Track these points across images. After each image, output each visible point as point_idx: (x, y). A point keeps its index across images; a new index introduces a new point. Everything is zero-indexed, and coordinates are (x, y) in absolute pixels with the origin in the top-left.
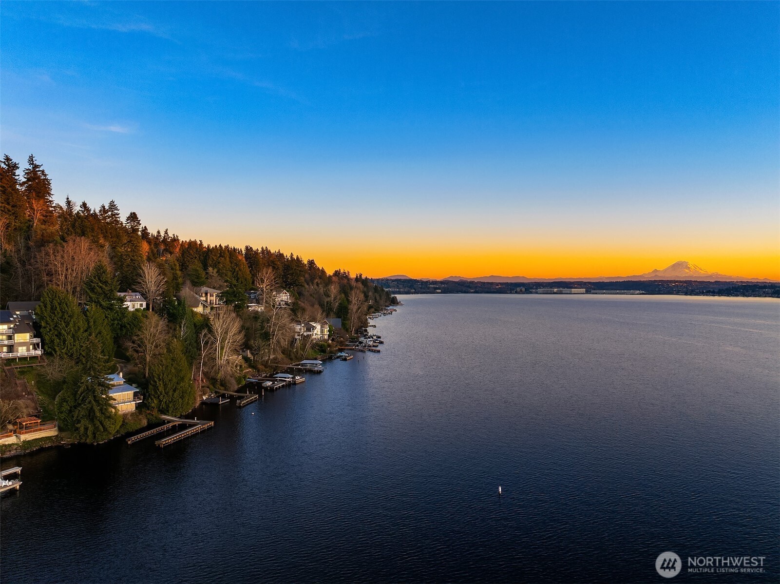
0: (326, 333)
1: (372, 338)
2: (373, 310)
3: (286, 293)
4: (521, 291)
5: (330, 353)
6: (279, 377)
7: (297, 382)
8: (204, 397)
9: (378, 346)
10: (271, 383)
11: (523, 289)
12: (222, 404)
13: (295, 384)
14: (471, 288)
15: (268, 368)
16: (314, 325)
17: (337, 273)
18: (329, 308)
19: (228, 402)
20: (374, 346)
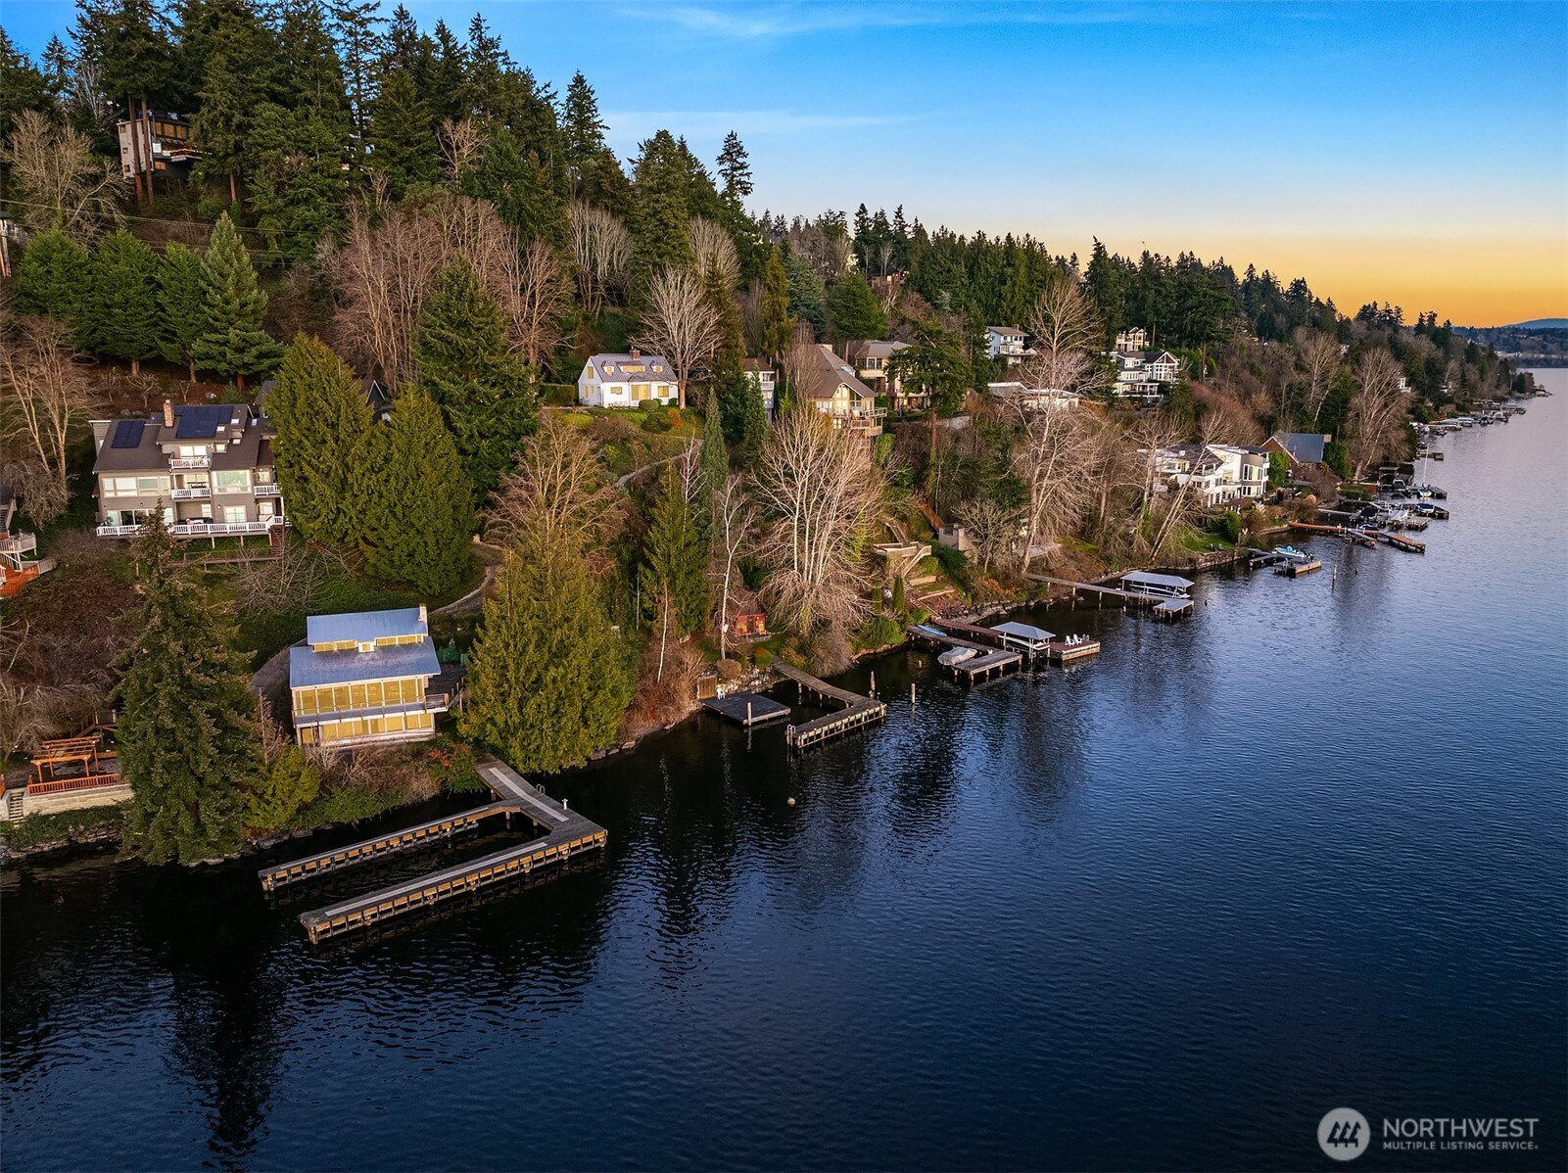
0: (1255, 478)
1: (1419, 496)
2: (1450, 408)
3: (1169, 360)
5: (1248, 545)
6: (1008, 635)
7: (1064, 658)
8: (719, 691)
9: (1424, 527)
10: (971, 653)
12: (754, 724)
13: (1057, 662)
15: (1009, 588)
16: (1219, 454)
17: (1367, 313)
18: (1293, 404)
19: (784, 716)
20: (1412, 528)
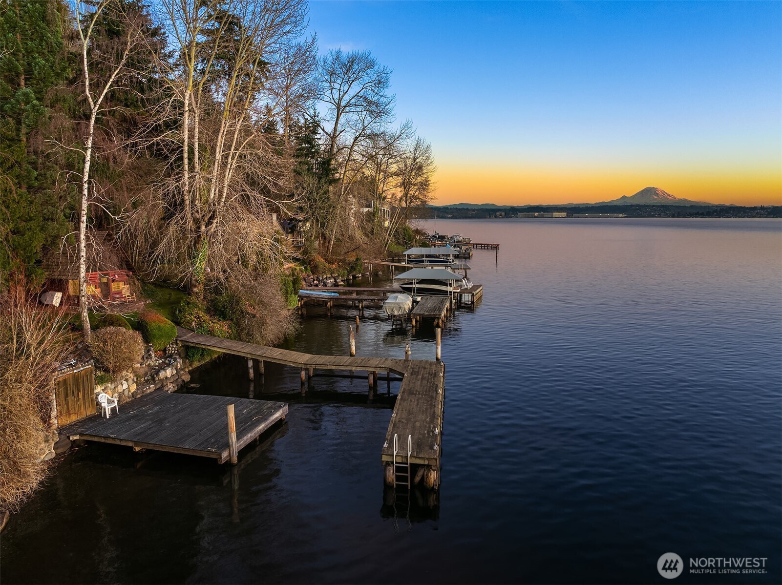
4: (501, 215)
11: (503, 214)
14: (447, 213)
